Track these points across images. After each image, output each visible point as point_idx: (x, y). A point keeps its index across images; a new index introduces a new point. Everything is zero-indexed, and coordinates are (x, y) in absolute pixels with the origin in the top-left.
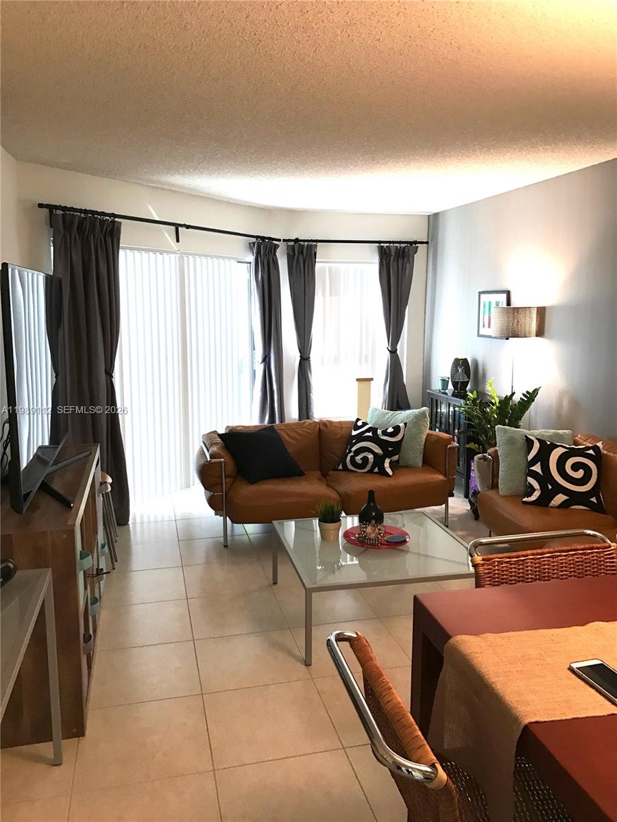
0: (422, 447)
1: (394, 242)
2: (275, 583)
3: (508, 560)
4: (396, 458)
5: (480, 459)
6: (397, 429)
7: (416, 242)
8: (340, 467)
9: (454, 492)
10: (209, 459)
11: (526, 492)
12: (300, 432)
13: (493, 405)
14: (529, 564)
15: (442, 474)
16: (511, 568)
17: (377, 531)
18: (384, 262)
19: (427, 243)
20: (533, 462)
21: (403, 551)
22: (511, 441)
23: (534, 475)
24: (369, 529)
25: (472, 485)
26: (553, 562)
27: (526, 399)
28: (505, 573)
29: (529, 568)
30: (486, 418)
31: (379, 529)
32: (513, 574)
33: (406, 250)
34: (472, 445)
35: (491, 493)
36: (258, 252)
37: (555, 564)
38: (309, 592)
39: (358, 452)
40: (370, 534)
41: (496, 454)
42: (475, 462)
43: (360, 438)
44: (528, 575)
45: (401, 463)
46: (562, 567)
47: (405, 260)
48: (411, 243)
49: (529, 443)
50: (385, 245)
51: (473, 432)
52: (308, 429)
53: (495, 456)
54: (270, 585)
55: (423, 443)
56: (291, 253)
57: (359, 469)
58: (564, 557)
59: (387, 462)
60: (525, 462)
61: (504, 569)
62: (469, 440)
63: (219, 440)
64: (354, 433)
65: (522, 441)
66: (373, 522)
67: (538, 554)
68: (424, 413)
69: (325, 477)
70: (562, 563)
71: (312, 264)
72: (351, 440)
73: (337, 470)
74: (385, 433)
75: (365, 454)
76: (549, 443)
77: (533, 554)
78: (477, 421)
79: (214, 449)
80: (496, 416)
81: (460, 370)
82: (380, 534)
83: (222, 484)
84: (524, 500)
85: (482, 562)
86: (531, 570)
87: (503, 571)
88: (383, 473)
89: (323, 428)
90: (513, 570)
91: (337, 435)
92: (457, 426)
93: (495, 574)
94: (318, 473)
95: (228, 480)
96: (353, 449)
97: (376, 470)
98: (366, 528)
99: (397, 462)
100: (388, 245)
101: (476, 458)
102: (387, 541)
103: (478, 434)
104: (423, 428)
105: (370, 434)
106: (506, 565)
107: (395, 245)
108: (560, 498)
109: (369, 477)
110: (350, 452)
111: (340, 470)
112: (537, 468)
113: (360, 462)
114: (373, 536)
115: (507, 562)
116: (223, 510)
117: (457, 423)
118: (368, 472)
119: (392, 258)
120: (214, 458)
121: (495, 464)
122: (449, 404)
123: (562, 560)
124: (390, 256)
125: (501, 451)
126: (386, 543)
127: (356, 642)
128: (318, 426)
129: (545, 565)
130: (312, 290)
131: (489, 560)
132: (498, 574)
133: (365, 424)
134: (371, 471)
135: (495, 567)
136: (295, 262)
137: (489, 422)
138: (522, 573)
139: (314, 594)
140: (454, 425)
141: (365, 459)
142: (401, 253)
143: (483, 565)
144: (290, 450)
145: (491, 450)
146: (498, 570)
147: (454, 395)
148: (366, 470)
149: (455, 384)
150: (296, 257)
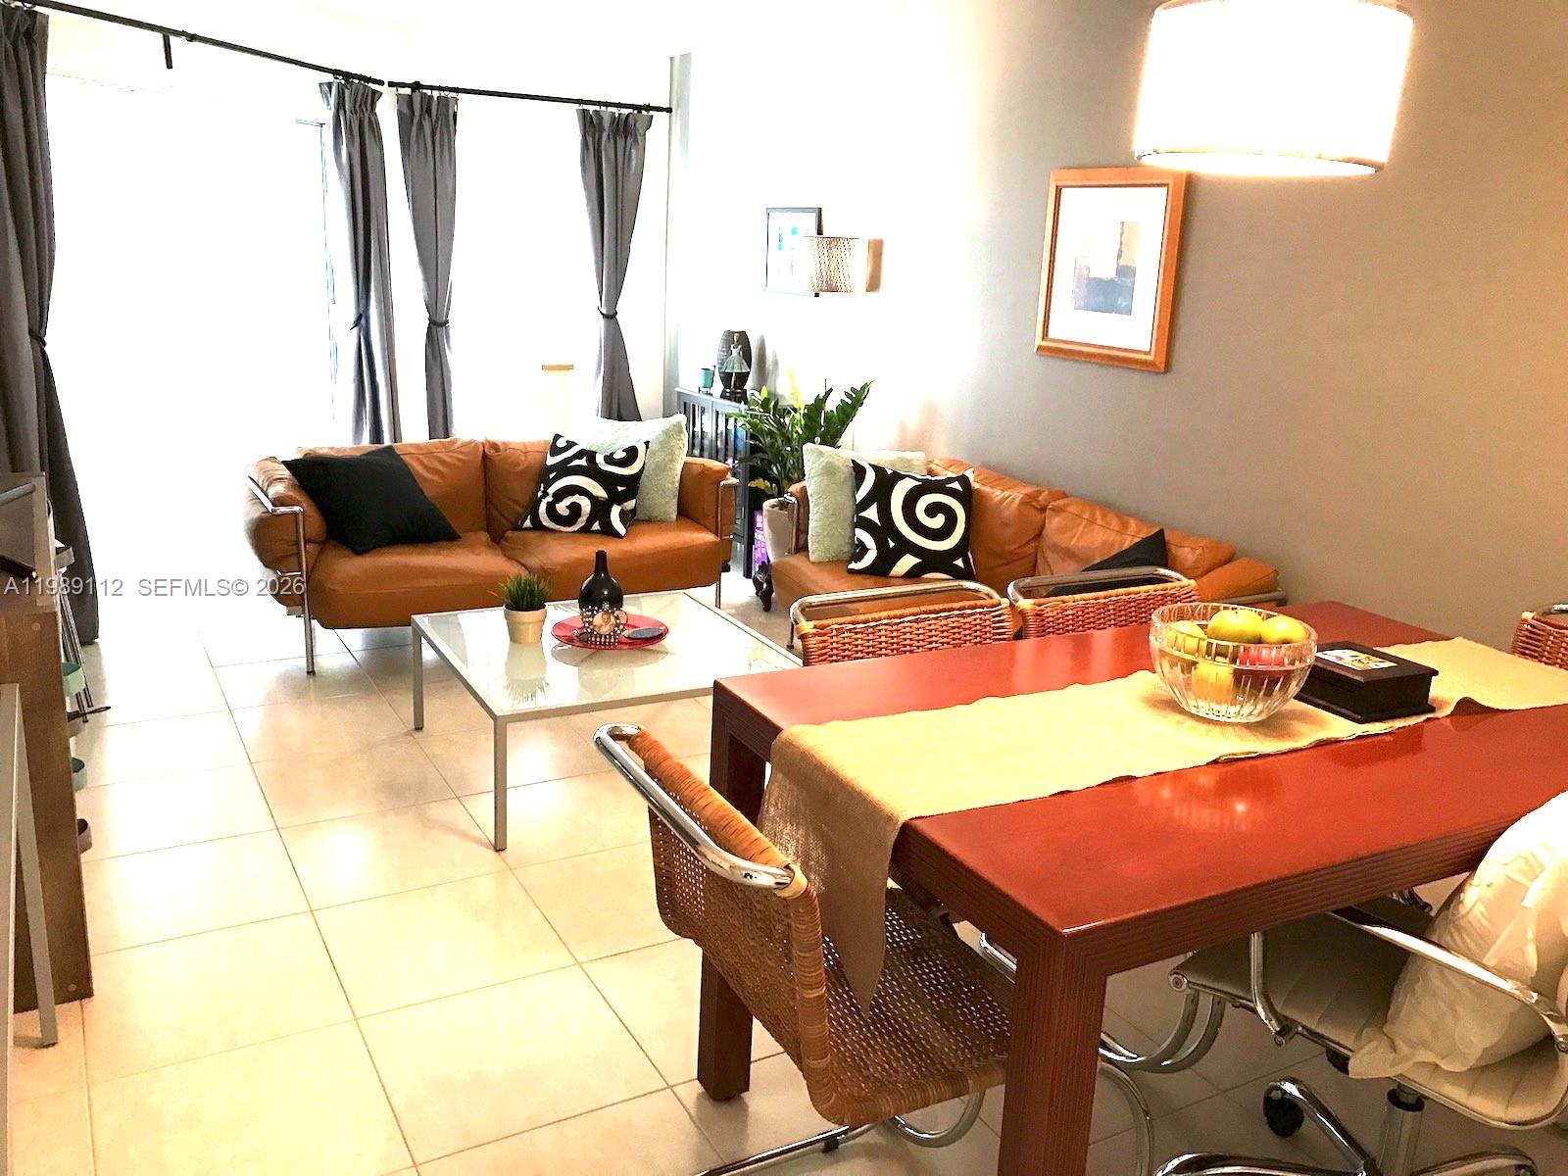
0: (677, 485)
1: (607, 104)
2: (419, 728)
3: (852, 626)
4: (630, 504)
5: (773, 506)
6: (632, 454)
7: (648, 108)
8: (528, 523)
9: (730, 563)
10: (270, 507)
11: (853, 555)
12: (448, 459)
13: (795, 410)
14: (883, 632)
15: (711, 531)
16: (857, 640)
17: (613, 619)
18: (590, 140)
19: (669, 110)
20: (865, 504)
21: (658, 652)
22: (830, 470)
23: (866, 525)
24: (598, 619)
25: (757, 555)
26: (918, 629)
27: (850, 402)
28: (847, 646)
29: (883, 639)
30: (783, 435)
31: (617, 618)
32: (860, 648)
33: (631, 121)
34: (760, 483)
35: (796, 561)
36: (340, 105)
37: (921, 631)
38: (500, 726)
39: (560, 495)
40: (601, 626)
41: (804, 493)
42: (764, 512)
43: (564, 470)
44: (881, 649)
45: (640, 515)
46: (931, 637)
47: (630, 141)
48: (639, 108)
49: (859, 472)
50: (591, 108)
51: (762, 460)
52: (461, 452)
53: (803, 499)
54: (409, 734)
55: (678, 478)
56: (405, 110)
57: (565, 526)
58: (933, 622)
59: (616, 510)
60: (851, 503)
61: (846, 640)
62: (754, 473)
63: (286, 473)
64: (551, 461)
65: (846, 470)
66: (606, 606)
67: (895, 617)
68: (678, 425)
69: (498, 543)
70: (931, 631)
71: (449, 135)
72: (545, 475)
73: (520, 529)
74: (609, 460)
75: (576, 498)
76: (889, 472)
77: (889, 618)
78: (768, 440)
79: (279, 489)
80: (801, 432)
81: (735, 352)
82: (618, 625)
83: (298, 554)
84: (850, 567)
85: (814, 631)
86: (886, 642)
87: (844, 644)
88: (609, 531)
89: (490, 452)
90: (860, 642)
91: (519, 465)
92: (731, 452)
93: (832, 649)
94: (484, 536)
95: (310, 547)
96: (552, 490)
97: (596, 526)
98: (593, 616)
99: (633, 511)
100: (597, 108)
101: (766, 505)
102: (629, 638)
103: (770, 463)
104: (677, 451)
105: (583, 462)
106: (849, 634)
107: (610, 109)
108: (908, 562)
109: (585, 539)
110: (545, 494)
111: (528, 529)
112: (872, 513)
113: (566, 512)
114: (605, 630)
115: (850, 630)
116: (303, 605)
117: (731, 446)
118: (582, 530)
119: (605, 135)
120: (282, 505)
121: (802, 510)
122: (717, 413)
123: (930, 625)
124: (601, 129)
125: (812, 487)
126: (629, 641)
127: (638, 739)
128: (481, 449)
129: (905, 634)
130: (450, 189)
131: (823, 627)
132: (837, 649)
133: (570, 445)
134: (586, 529)
135: (832, 637)
136: (414, 128)
137: (788, 440)
138: (873, 646)
139: (509, 727)
140: (726, 450)
141: (575, 509)
142: (621, 127)
143: (814, 635)
144: (430, 493)
145: (795, 488)
146: (837, 643)
147: (723, 396)
148: (576, 528)
149: (726, 378)
150: (416, 120)
